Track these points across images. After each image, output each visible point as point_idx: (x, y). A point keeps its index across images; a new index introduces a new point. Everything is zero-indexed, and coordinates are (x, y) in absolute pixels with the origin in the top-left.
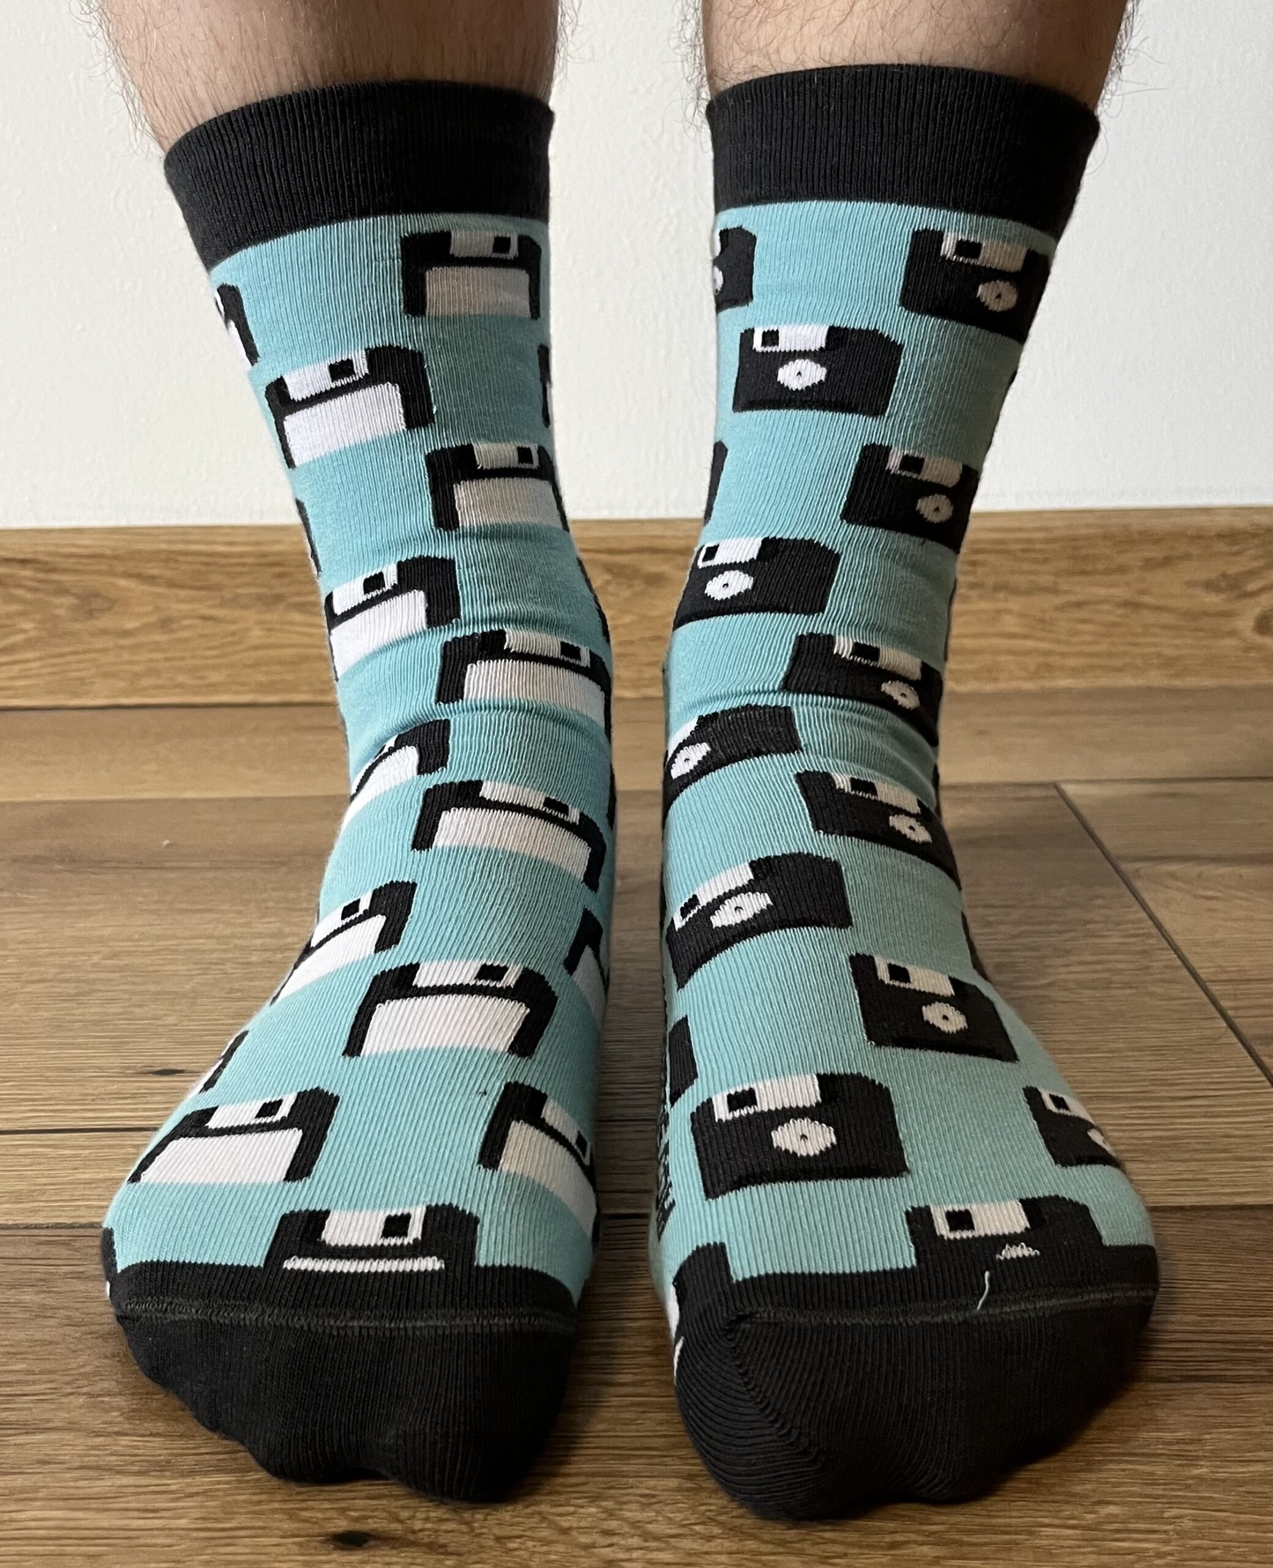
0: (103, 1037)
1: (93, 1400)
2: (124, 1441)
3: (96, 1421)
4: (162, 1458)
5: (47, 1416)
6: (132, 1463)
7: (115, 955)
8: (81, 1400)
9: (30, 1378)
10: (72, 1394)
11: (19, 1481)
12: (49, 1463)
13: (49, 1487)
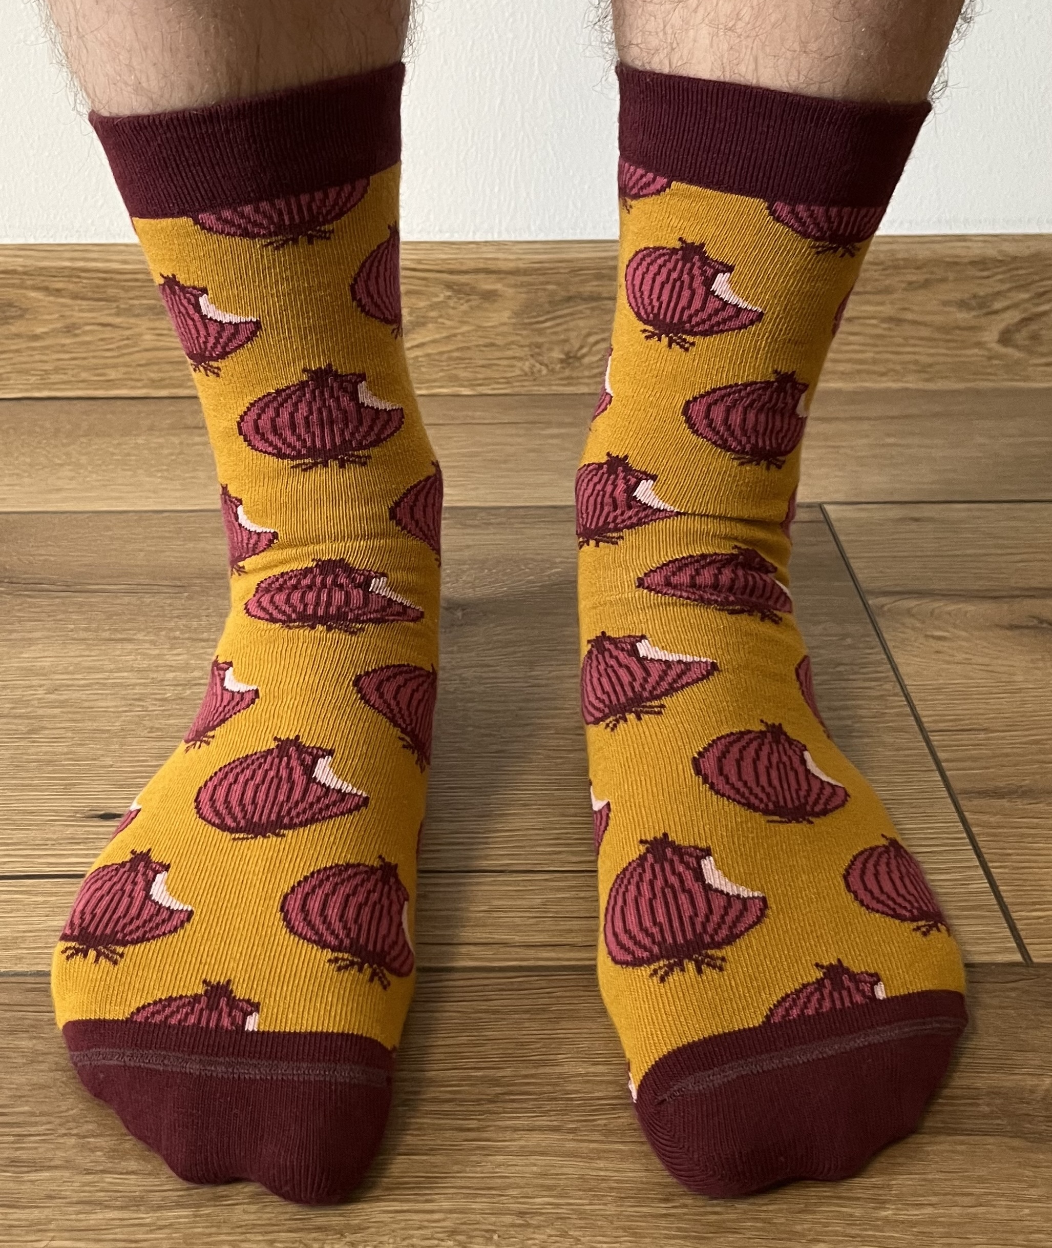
0: (54, 778)
1: (81, 1141)
2: (109, 1178)
3: (84, 1160)
4: (137, 1194)
5: (49, 1155)
6: (116, 1199)
7: (56, 690)
8: (73, 1140)
9: (33, 1119)
10: (65, 1135)
11: (35, 1214)
12: (55, 1198)
13: (57, 1220)
